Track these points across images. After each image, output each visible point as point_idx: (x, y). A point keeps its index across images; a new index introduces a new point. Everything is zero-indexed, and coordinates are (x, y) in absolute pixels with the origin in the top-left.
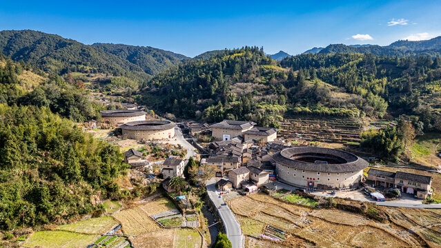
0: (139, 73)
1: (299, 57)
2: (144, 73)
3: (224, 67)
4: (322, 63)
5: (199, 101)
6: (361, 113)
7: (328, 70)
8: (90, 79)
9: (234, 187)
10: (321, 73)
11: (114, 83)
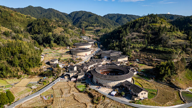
3: (132, 25)
11: (101, 31)
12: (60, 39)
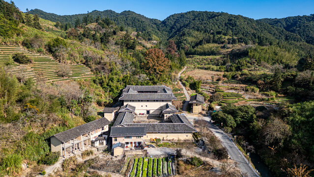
0: (298, 44)
2: (305, 43)
8: (224, 51)
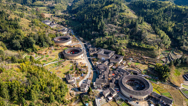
1: (139, 2)
3: (104, 14)
4: (148, 7)
5: (93, 33)
6: (158, 48)
7: (150, 11)
8: (45, 5)
9: (104, 97)
10: (147, 13)
11: (56, 9)
12: (42, 40)
